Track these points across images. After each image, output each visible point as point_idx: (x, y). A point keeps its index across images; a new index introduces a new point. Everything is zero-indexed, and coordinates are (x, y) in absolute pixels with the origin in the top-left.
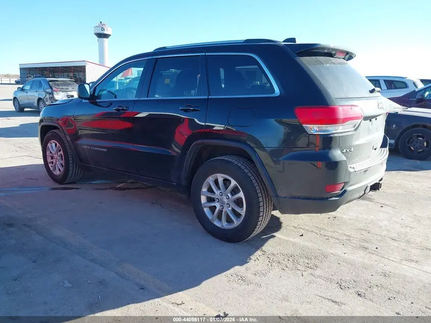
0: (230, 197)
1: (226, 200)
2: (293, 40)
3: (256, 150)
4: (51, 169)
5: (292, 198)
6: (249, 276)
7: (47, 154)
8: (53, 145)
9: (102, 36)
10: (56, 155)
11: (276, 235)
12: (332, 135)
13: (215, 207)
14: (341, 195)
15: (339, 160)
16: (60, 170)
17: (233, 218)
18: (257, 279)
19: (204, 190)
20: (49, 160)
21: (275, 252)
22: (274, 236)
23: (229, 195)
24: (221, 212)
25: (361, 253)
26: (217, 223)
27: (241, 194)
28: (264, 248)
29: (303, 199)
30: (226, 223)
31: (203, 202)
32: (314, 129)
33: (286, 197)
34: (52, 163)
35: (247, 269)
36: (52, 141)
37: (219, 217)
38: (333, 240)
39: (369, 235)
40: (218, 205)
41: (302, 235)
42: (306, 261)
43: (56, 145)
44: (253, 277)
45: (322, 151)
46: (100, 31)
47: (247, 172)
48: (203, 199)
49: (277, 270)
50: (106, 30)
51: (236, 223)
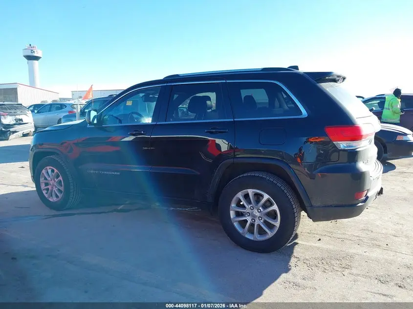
0: (262, 210)
1: (258, 214)
2: (296, 68)
3: (291, 166)
4: (46, 196)
5: (325, 206)
6: (299, 280)
7: (41, 181)
8: (48, 171)
9: (31, 58)
10: (53, 181)
11: (299, 242)
12: (358, 150)
13: (246, 221)
14: (365, 201)
15: (364, 171)
16: (57, 196)
17: (267, 230)
18: (309, 283)
19: (233, 205)
20: (43, 186)
21: (307, 258)
22: (297, 244)
23: (260, 208)
24: (252, 225)
25: (378, 251)
26: (248, 236)
27: (275, 207)
28: (295, 254)
29: (335, 206)
30: (259, 235)
31: (232, 217)
32: (343, 145)
33: (319, 207)
34: (48, 189)
35: (294, 275)
36: (48, 167)
37: (251, 231)
38: (347, 242)
39: (372, 234)
40: (249, 219)
41: (320, 240)
42: (338, 262)
43: (53, 171)
44: (304, 281)
45: (348, 164)
46: (29, 54)
47: (280, 186)
48: (232, 214)
49: (319, 273)
50: (36, 52)
51: (270, 234)
